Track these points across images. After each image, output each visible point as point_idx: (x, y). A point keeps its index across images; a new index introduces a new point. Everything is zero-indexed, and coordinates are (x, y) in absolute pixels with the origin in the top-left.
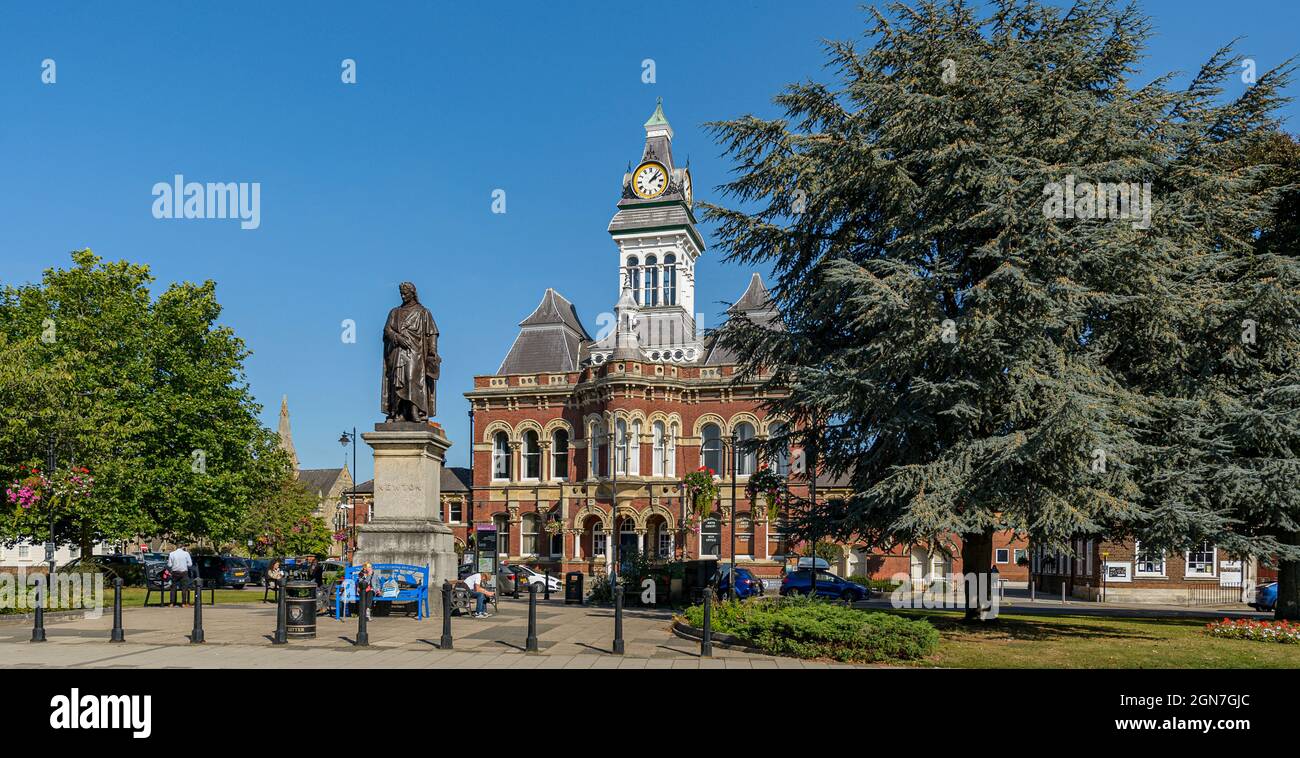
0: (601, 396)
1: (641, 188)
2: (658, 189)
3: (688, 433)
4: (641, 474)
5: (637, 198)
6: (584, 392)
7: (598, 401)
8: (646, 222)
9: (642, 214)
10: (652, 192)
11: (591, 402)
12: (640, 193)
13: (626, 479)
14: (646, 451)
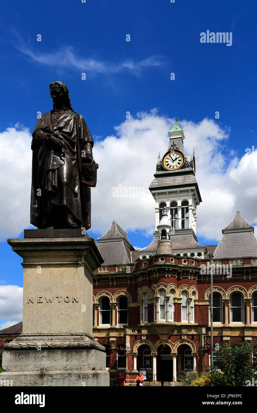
0: (149, 276)
2: (178, 165)
3: (201, 298)
4: (174, 321)
5: (166, 170)
6: (139, 274)
7: (147, 279)
8: (171, 183)
9: (169, 178)
10: (175, 167)
11: (142, 280)
12: (167, 168)
13: (166, 323)
14: (178, 307)
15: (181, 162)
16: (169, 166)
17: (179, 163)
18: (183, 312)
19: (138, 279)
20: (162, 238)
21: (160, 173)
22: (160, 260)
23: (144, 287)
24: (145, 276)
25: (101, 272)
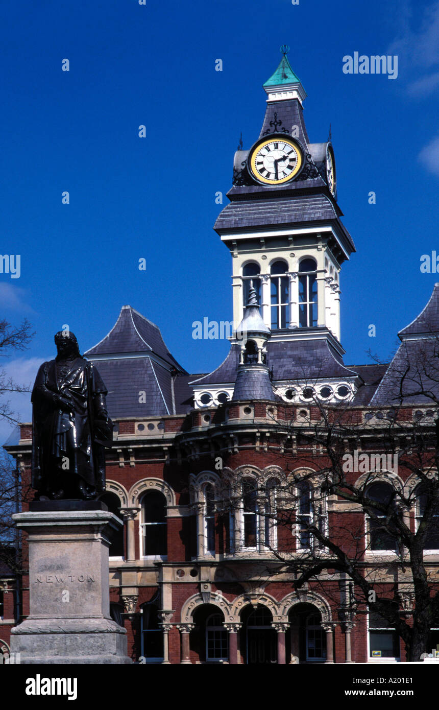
1: (262, 170)
2: (289, 172)
5: (257, 184)
6: (191, 443)
8: (271, 217)
9: (264, 205)
10: (281, 176)
12: (261, 178)
16: (265, 173)
17: (291, 168)
19: (191, 453)
21: (244, 189)
22: (243, 413)
23: (204, 473)
24: (206, 446)
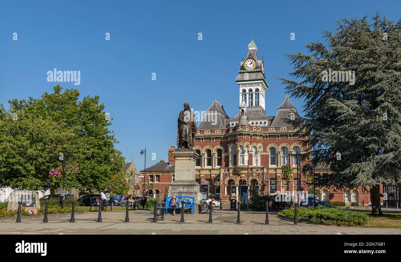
0: (234, 137)
2: (253, 67)
3: (265, 150)
4: (248, 165)
5: (246, 70)
6: (228, 136)
7: (233, 140)
10: (251, 68)
11: (230, 140)
13: (243, 166)
14: (250, 157)
15: (255, 65)
16: (248, 67)
17: (253, 66)
18: (254, 159)
19: (228, 139)
20: (241, 115)
21: (243, 71)
22: (240, 128)
23: (231, 144)
24: (232, 137)
25: (206, 133)
